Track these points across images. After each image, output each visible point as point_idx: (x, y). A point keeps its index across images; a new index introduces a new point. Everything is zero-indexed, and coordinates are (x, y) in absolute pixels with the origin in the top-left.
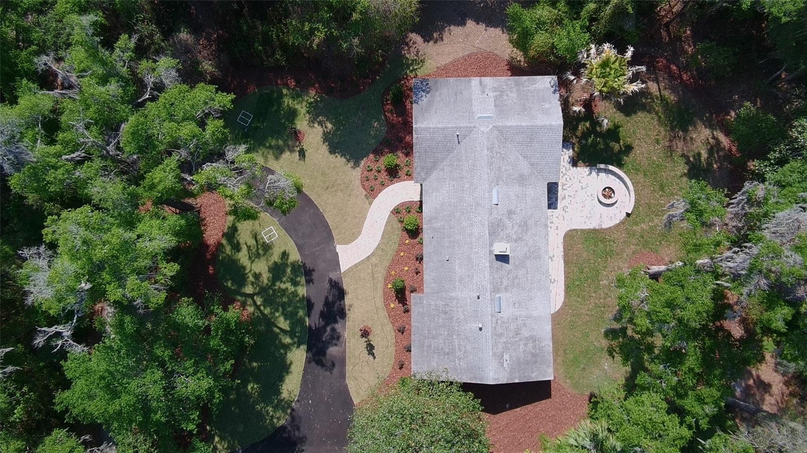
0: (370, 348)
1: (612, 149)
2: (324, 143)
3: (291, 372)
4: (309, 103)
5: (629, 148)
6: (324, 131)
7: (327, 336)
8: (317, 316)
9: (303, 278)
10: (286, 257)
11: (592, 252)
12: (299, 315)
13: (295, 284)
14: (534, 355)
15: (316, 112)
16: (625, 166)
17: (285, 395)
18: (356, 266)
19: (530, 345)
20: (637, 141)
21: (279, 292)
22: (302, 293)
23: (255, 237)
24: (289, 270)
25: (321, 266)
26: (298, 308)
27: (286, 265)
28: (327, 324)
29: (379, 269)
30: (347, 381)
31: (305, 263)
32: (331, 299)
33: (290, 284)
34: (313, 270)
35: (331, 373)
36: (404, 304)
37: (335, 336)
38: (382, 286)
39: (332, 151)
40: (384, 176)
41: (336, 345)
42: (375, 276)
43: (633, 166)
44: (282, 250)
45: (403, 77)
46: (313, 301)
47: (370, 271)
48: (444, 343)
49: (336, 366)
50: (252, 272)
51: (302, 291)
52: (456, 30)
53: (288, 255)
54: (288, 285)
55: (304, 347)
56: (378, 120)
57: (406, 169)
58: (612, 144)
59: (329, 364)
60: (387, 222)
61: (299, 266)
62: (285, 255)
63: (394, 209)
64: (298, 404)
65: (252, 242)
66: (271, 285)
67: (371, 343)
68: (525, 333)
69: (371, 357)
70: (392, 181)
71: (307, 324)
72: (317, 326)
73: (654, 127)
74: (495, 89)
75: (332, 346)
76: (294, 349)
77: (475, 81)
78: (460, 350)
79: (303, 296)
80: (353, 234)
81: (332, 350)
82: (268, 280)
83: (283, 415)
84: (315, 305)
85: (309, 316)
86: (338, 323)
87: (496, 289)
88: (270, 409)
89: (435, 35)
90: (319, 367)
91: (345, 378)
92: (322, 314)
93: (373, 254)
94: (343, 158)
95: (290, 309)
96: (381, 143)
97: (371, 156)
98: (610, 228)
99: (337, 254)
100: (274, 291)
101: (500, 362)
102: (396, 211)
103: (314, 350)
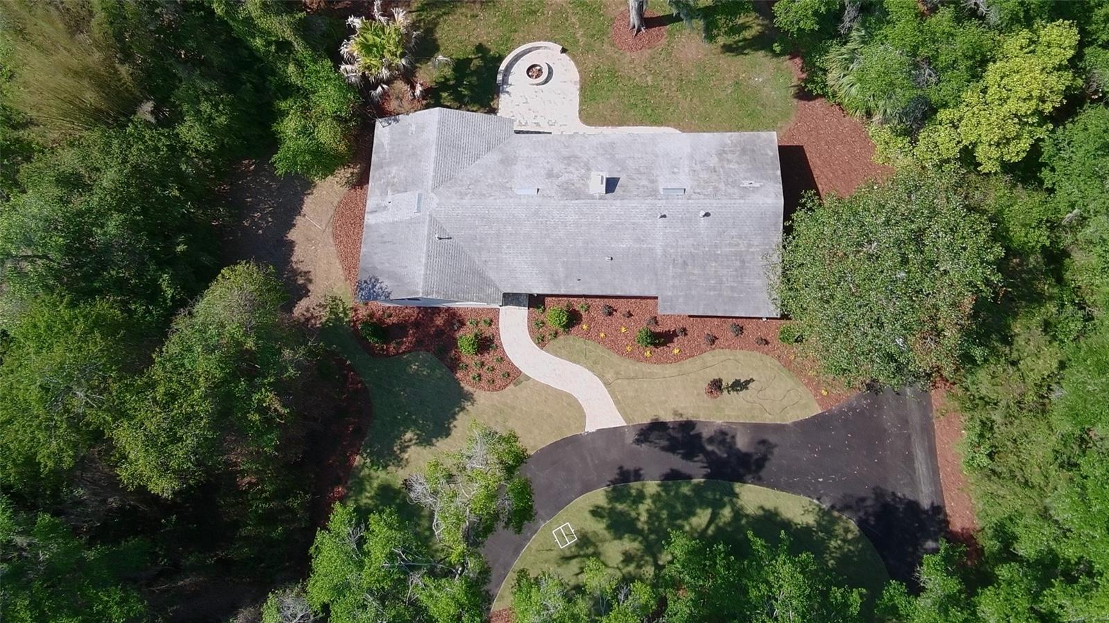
0: (739, 386)
1: (478, 67)
2: (432, 445)
3: (776, 508)
4: (372, 465)
5: (480, 48)
6: (416, 444)
7: (720, 450)
8: (691, 464)
9: (631, 484)
10: (599, 510)
11: (609, 93)
12: (688, 493)
13: (640, 497)
14: (744, 151)
15: (387, 455)
16: (501, 53)
17: (810, 520)
18: (617, 402)
19: (730, 156)
20: (472, 39)
21: (653, 524)
22: (656, 487)
23: (566, 559)
24: (620, 507)
25: (614, 456)
26: (677, 493)
27: (612, 510)
28: (703, 450)
29: (622, 368)
30: (789, 421)
31: (611, 481)
32: (664, 443)
33: (641, 506)
34: (621, 468)
35: (776, 446)
36: (675, 334)
37: (721, 438)
38: (648, 365)
39: (446, 433)
40: (489, 358)
41: (733, 437)
42: (633, 375)
43: (502, 45)
44: (589, 516)
45: (353, 327)
46: (669, 471)
47: (625, 382)
48: (728, 267)
49: (765, 437)
50: (620, 566)
51: (652, 487)
52: (298, 254)
53: (598, 507)
54: (643, 508)
55: (738, 488)
56: (408, 363)
57: (483, 326)
58: (472, 67)
59: (763, 449)
60: (556, 355)
61: (614, 490)
62: (596, 512)
63: (538, 344)
64: (824, 498)
65: (574, 565)
66: (642, 536)
67: (730, 384)
68: (713, 161)
69: (751, 385)
70: (497, 347)
71: (703, 480)
72: (705, 465)
73: (455, 20)
74: (384, 193)
75: (735, 443)
76: (740, 502)
77: (369, 219)
78: (738, 245)
79: (659, 485)
80: (569, 404)
81: (742, 443)
82: (634, 540)
83: (842, 524)
84: (675, 467)
85: (689, 477)
86: (701, 433)
87: (653, 193)
88: (833, 543)
89: (301, 282)
90: (767, 464)
91: (783, 426)
92: (688, 456)
93: (601, 377)
94: (457, 417)
95: (679, 507)
96: (442, 359)
97: (459, 375)
98: (579, 72)
99: (598, 430)
100: (651, 531)
101: (753, 191)
102: (541, 342)
103: (741, 471)
